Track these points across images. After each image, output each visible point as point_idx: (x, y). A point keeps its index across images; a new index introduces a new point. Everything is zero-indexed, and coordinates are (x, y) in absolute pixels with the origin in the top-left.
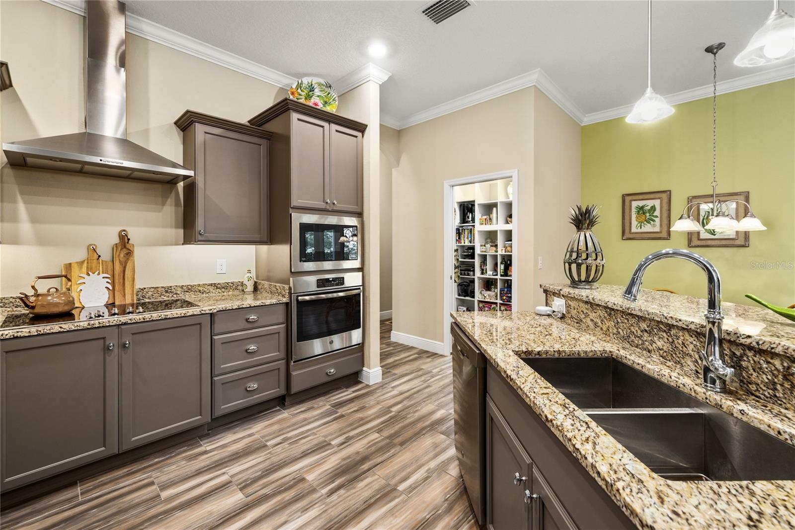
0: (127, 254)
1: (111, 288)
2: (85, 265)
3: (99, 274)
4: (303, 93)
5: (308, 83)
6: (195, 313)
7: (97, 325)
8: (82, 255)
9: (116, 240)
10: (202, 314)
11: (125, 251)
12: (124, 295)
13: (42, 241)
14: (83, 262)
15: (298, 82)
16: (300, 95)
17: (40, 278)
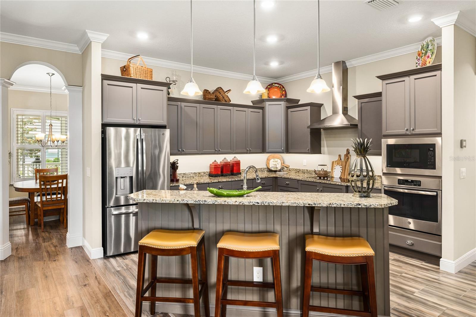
0: (347, 158)
1: (342, 172)
2: (337, 162)
3: (340, 166)
4: (424, 52)
5: (426, 43)
6: (339, 184)
7: (315, 181)
8: (337, 158)
9: (346, 153)
10: (341, 185)
11: (347, 157)
12: (345, 175)
13: (329, 153)
14: (336, 161)
15: (421, 45)
16: (423, 54)
17: (319, 165)
